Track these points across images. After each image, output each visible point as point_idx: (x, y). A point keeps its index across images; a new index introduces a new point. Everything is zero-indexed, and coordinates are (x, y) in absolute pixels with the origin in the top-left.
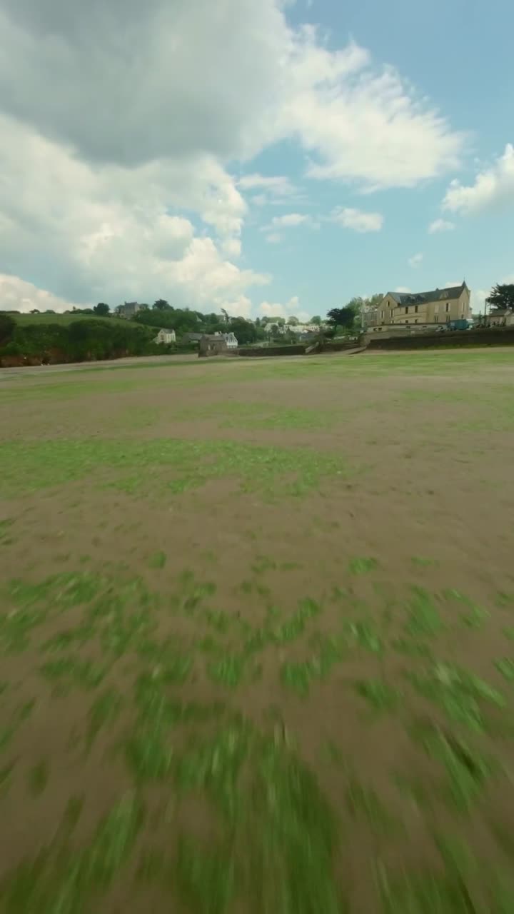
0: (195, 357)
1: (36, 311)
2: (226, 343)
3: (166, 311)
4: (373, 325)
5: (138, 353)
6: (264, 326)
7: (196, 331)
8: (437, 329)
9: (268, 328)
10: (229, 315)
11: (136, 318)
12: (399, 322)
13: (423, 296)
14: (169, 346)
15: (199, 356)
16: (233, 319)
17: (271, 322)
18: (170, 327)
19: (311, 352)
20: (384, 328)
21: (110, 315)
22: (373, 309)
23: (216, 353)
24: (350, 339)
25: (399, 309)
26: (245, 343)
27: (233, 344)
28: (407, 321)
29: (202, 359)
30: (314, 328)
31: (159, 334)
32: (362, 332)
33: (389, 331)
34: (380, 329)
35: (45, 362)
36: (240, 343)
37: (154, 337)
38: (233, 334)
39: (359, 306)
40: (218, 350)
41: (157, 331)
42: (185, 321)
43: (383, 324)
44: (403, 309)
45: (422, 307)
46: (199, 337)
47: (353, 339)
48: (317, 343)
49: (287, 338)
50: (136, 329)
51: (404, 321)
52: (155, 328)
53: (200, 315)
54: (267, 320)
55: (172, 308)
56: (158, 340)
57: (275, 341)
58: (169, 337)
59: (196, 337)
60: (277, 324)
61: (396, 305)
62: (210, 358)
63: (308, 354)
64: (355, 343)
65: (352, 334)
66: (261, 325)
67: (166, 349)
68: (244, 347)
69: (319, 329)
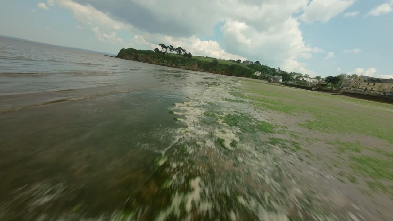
0: (267, 82)
1: (221, 59)
2: (279, 80)
3: (258, 65)
4: (348, 86)
5: (248, 77)
6: (293, 76)
7: (268, 73)
8: (381, 94)
9: (295, 77)
10: (280, 70)
11: (249, 66)
12: (362, 88)
13: (381, 80)
14: (258, 76)
15: (268, 82)
16: (282, 71)
17: (296, 75)
18: (260, 71)
19: (314, 90)
20: (352, 89)
21: (240, 63)
22: (351, 79)
23: (274, 82)
24: (333, 89)
25: (364, 83)
26: (285, 81)
27: (281, 80)
28: (366, 88)
29: (269, 83)
30: (316, 80)
31: (256, 72)
32: (341, 88)
33: (354, 90)
34: (350, 89)
35: (222, 74)
36: (283, 80)
37: (254, 73)
38: (282, 77)
39: (343, 77)
40: (275, 81)
41: (255, 71)
42: (264, 69)
43: (353, 87)
44: (367, 83)
45: (378, 84)
46: (269, 76)
47: (335, 89)
48: (318, 88)
49: (303, 82)
50: (249, 70)
51: (365, 88)
52: (255, 70)
53: (270, 68)
54: (295, 74)
55: (260, 64)
56: (255, 74)
57: (297, 82)
58: (259, 74)
59: (267, 76)
60: (299, 76)
61: (364, 81)
62: (272, 83)
63: (313, 90)
64: (336, 91)
65: (335, 87)
66: (292, 75)
67: (257, 77)
68: (284, 82)
69: (318, 81)
